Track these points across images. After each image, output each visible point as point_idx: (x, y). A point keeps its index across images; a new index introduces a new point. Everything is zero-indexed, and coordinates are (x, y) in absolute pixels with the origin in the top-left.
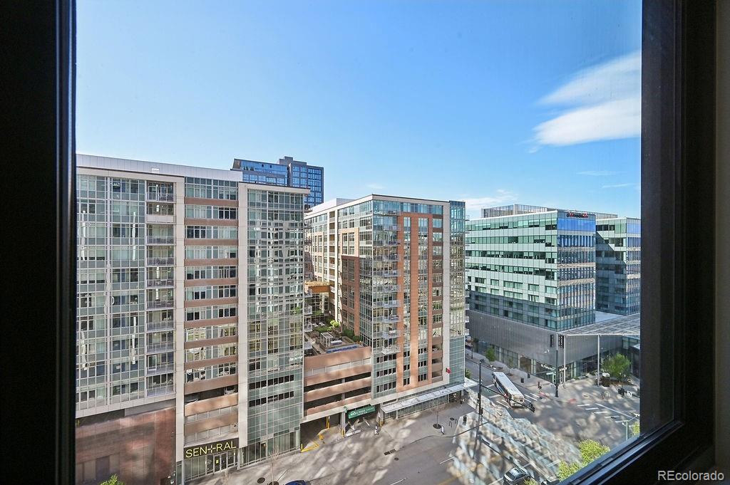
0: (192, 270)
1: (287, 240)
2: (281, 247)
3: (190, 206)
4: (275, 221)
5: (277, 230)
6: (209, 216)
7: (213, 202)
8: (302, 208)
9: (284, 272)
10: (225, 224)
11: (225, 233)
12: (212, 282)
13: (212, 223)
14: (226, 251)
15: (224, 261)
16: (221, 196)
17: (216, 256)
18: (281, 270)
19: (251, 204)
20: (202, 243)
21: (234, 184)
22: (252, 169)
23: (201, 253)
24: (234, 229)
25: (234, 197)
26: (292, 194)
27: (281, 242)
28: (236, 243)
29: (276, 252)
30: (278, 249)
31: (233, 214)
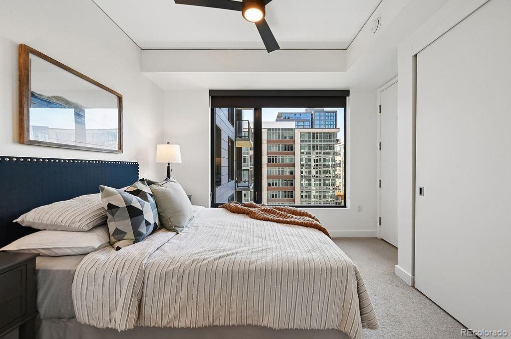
0: (271, 181)
1: (324, 163)
2: (320, 168)
3: (269, 145)
4: (316, 151)
5: (318, 157)
6: (279, 150)
7: (281, 142)
8: (334, 142)
9: (322, 185)
10: (288, 154)
11: (287, 160)
12: (280, 189)
13: (281, 154)
14: (288, 170)
15: (287, 177)
16: (285, 137)
17: (283, 173)
18: (320, 184)
19: (302, 141)
20: (276, 166)
21: (292, 130)
22: (289, 118)
23: (275, 171)
24: (292, 157)
25: (292, 138)
26: (327, 133)
27: (320, 165)
28: (294, 165)
29: (317, 171)
30: (318, 170)
31: (292, 149)
